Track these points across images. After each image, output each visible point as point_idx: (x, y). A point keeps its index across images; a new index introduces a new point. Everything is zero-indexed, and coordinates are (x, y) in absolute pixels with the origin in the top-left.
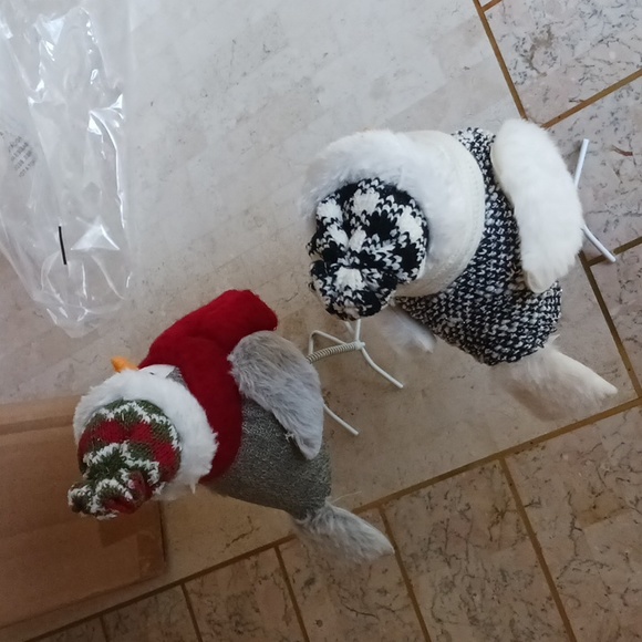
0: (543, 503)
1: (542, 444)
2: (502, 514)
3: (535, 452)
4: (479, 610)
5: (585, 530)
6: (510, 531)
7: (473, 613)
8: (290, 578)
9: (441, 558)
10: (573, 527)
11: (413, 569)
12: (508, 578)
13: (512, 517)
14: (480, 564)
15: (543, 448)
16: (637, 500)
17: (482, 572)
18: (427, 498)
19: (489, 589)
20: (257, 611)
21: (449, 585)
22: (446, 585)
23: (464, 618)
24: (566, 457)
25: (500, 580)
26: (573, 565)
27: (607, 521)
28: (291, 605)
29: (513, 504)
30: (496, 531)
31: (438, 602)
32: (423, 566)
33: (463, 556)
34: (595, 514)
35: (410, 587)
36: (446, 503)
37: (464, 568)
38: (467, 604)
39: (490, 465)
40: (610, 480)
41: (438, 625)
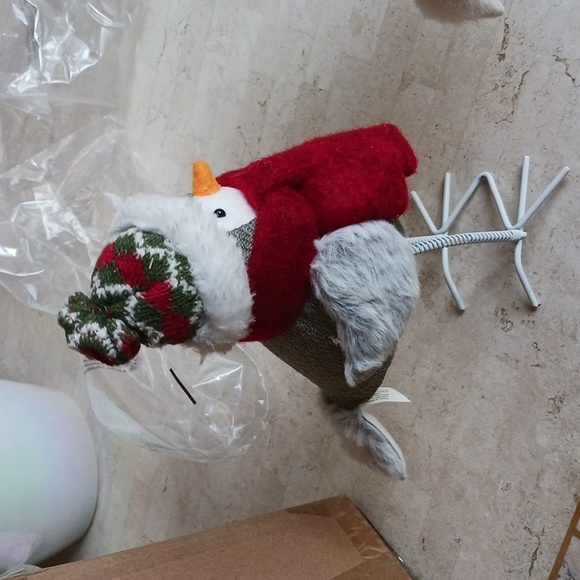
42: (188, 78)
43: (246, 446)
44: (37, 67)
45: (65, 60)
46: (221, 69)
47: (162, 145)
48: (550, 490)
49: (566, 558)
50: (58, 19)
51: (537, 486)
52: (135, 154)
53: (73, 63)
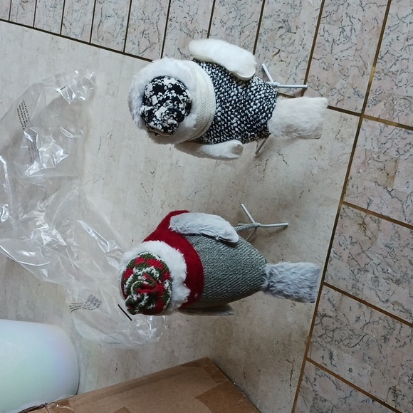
0: (372, 198)
1: (349, 178)
2: (364, 223)
3: (350, 183)
4: (395, 274)
5: (394, 187)
6: (372, 226)
7: (394, 279)
8: (323, 365)
9: (362, 272)
10: (389, 192)
11: (359, 292)
12: (391, 246)
13: (368, 220)
14: (377, 255)
15: (351, 178)
16: (398, 151)
17: (380, 256)
18: (335, 255)
19: (390, 260)
20: (325, 400)
21: (376, 279)
22: (375, 281)
23: (394, 286)
24: (361, 171)
25: (389, 251)
26: (405, 207)
27: (397, 173)
28: (333, 378)
29: (363, 214)
30: (368, 233)
31: (380, 294)
32: (360, 285)
33: (368, 260)
34: (391, 177)
35: (364, 302)
36: (343, 247)
37: (373, 265)
38: (388, 279)
39: (342, 210)
40: (382, 158)
41: (389, 304)
42: (114, 160)
43: (158, 338)
44: (39, 162)
45: (52, 156)
46: (130, 156)
47: (102, 193)
48: (295, 341)
49: (305, 371)
50: (47, 137)
51: (290, 340)
52: (89, 198)
53: (56, 158)
